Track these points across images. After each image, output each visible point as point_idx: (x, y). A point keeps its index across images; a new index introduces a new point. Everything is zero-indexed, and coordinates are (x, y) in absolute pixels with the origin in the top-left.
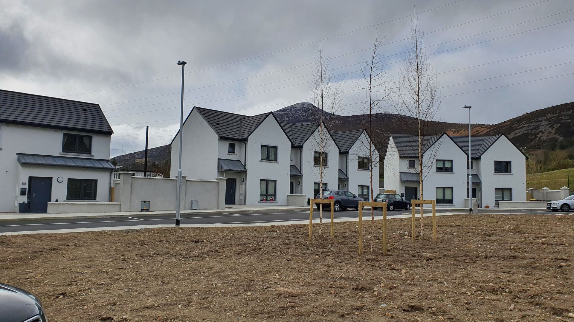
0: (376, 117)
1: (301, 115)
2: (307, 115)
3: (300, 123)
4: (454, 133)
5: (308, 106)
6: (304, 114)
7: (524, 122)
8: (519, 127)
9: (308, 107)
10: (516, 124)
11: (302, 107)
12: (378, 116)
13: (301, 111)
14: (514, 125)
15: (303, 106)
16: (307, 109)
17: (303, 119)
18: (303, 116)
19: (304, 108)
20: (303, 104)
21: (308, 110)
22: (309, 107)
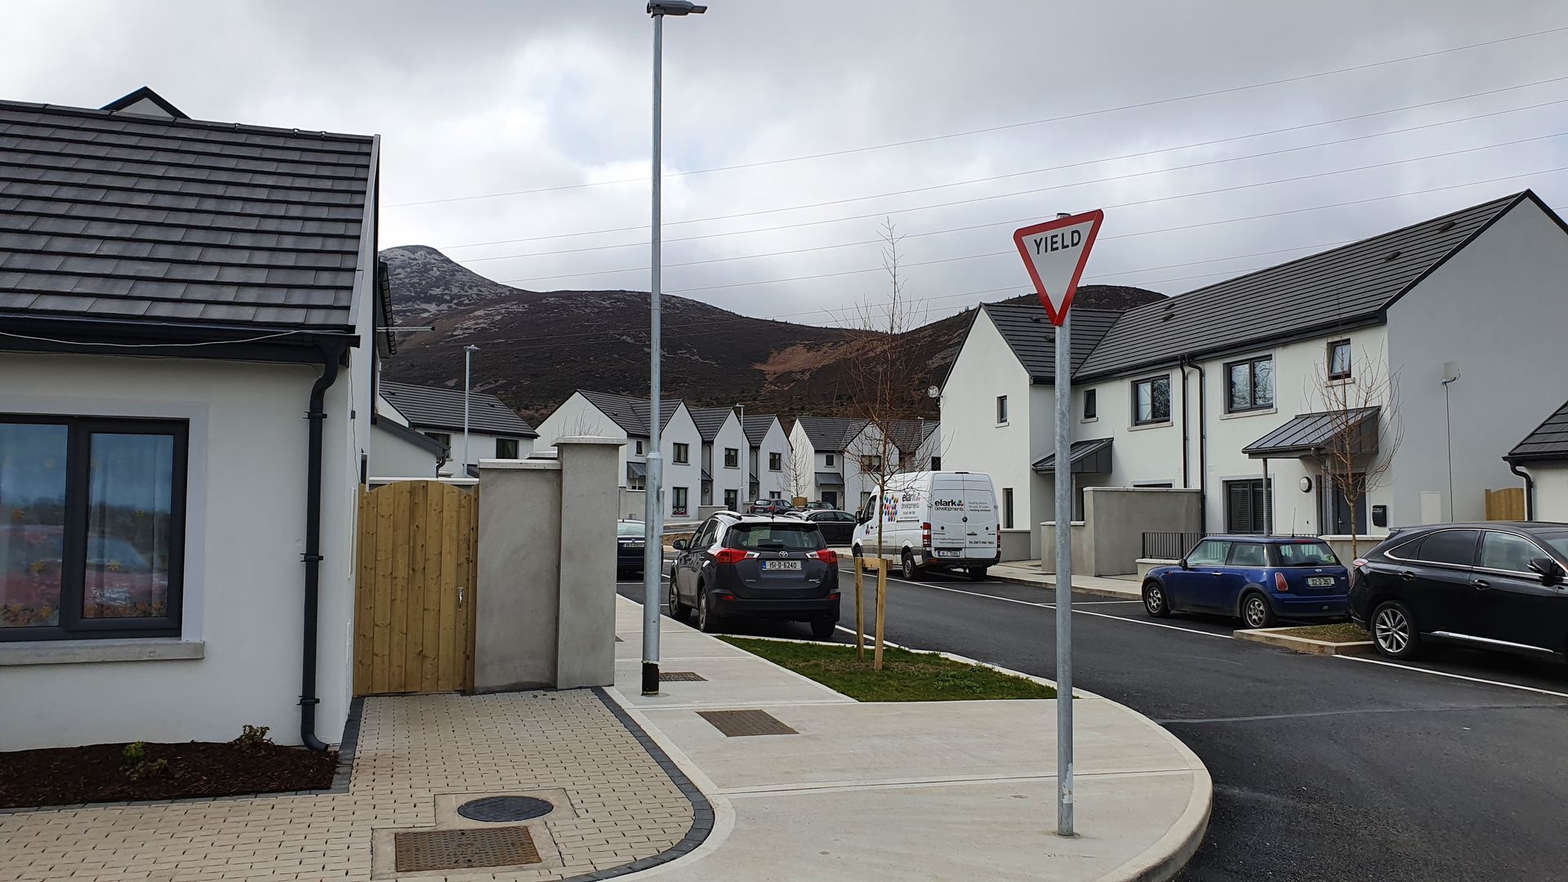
0: (618, 300)
1: (407, 281)
2: (424, 282)
3: (404, 305)
4: (808, 351)
5: (428, 256)
6: (416, 280)
7: (961, 331)
8: (951, 343)
9: (427, 260)
10: (945, 334)
11: (410, 258)
12: (625, 299)
13: (409, 270)
14: (940, 336)
15: (412, 256)
16: (425, 265)
17: (413, 294)
18: (413, 285)
19: (415, 262)
20: (414, 249)
21: (425, 268)
22: (431, 259)
